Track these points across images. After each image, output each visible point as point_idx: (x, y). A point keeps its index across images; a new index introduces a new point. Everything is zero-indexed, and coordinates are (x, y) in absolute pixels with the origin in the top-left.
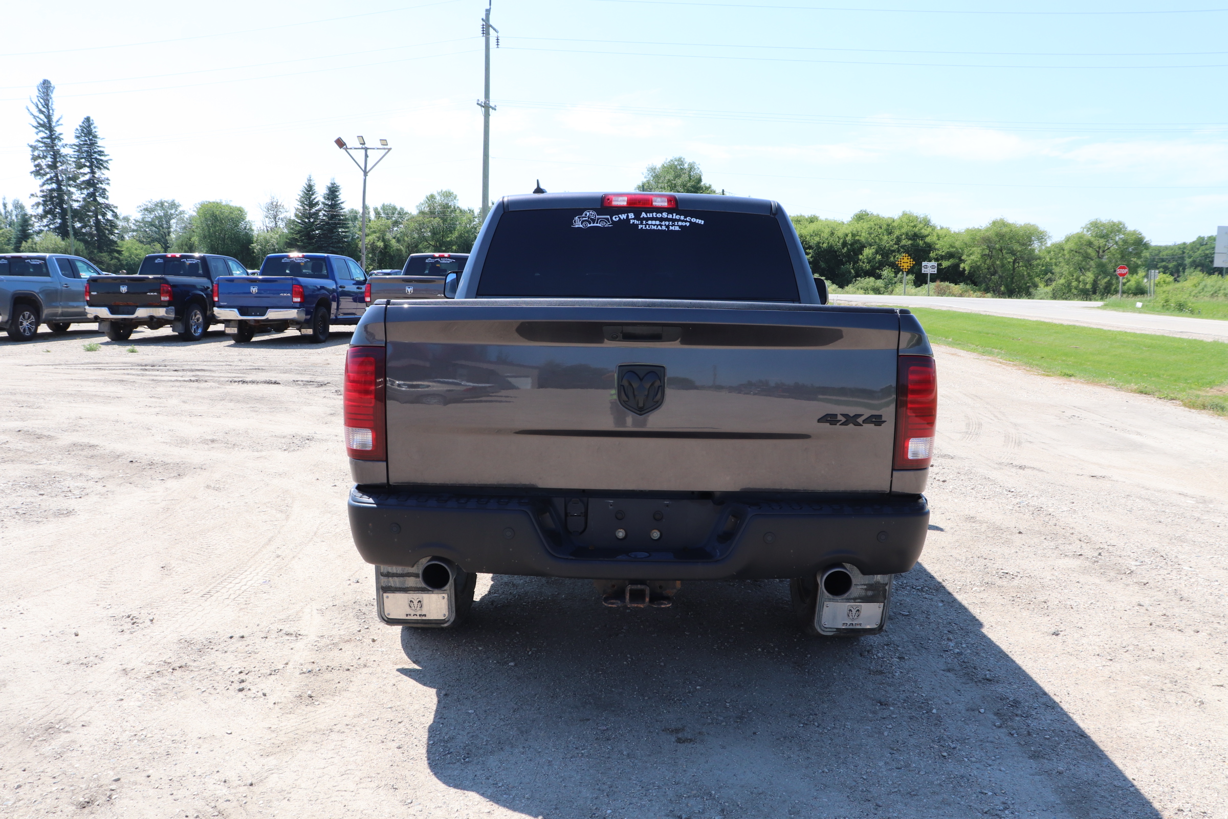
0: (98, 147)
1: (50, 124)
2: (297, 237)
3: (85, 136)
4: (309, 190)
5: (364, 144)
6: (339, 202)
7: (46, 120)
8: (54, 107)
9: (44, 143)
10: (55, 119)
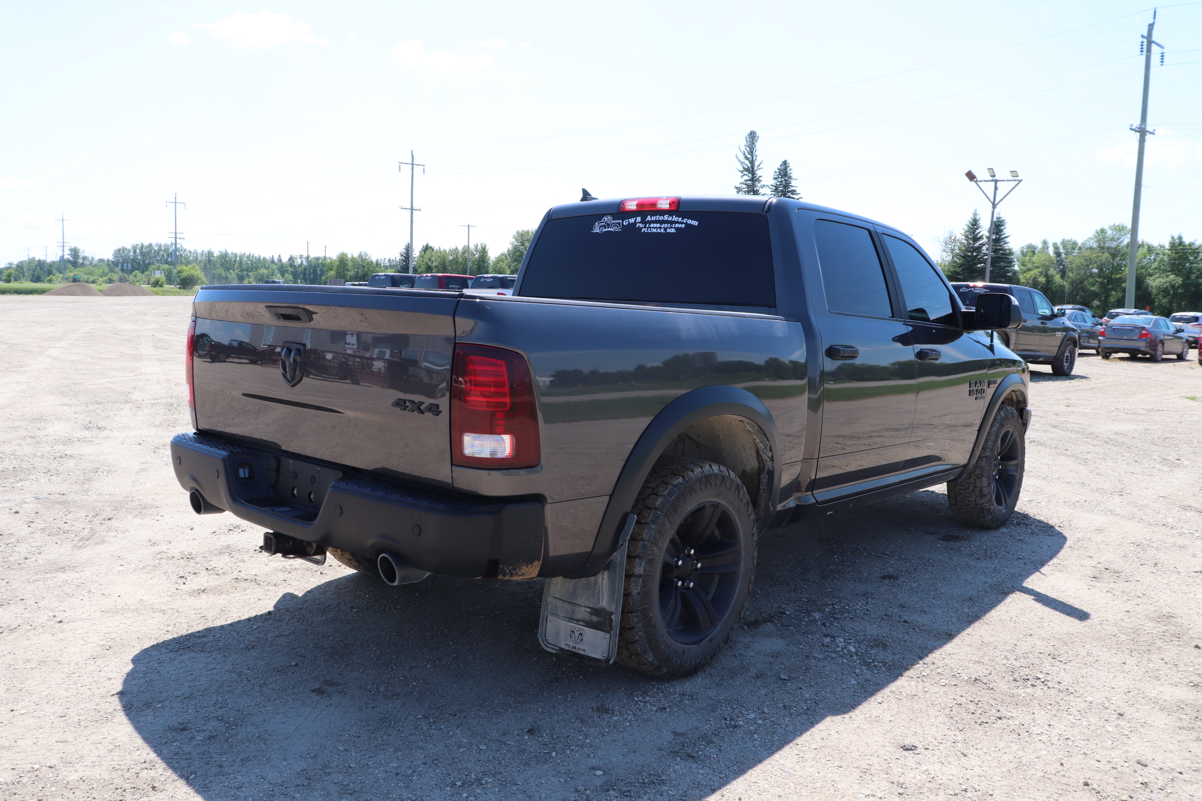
0: (792, 186)
1: (753, 168)
2: (959, 270)
3: (781, 178)
4: (975, 224)
5: (994, 176)
6: (1004, 236)
7: (750, 165)
8: (757, 153)
9: (747, 184)
10: (757, 164)
